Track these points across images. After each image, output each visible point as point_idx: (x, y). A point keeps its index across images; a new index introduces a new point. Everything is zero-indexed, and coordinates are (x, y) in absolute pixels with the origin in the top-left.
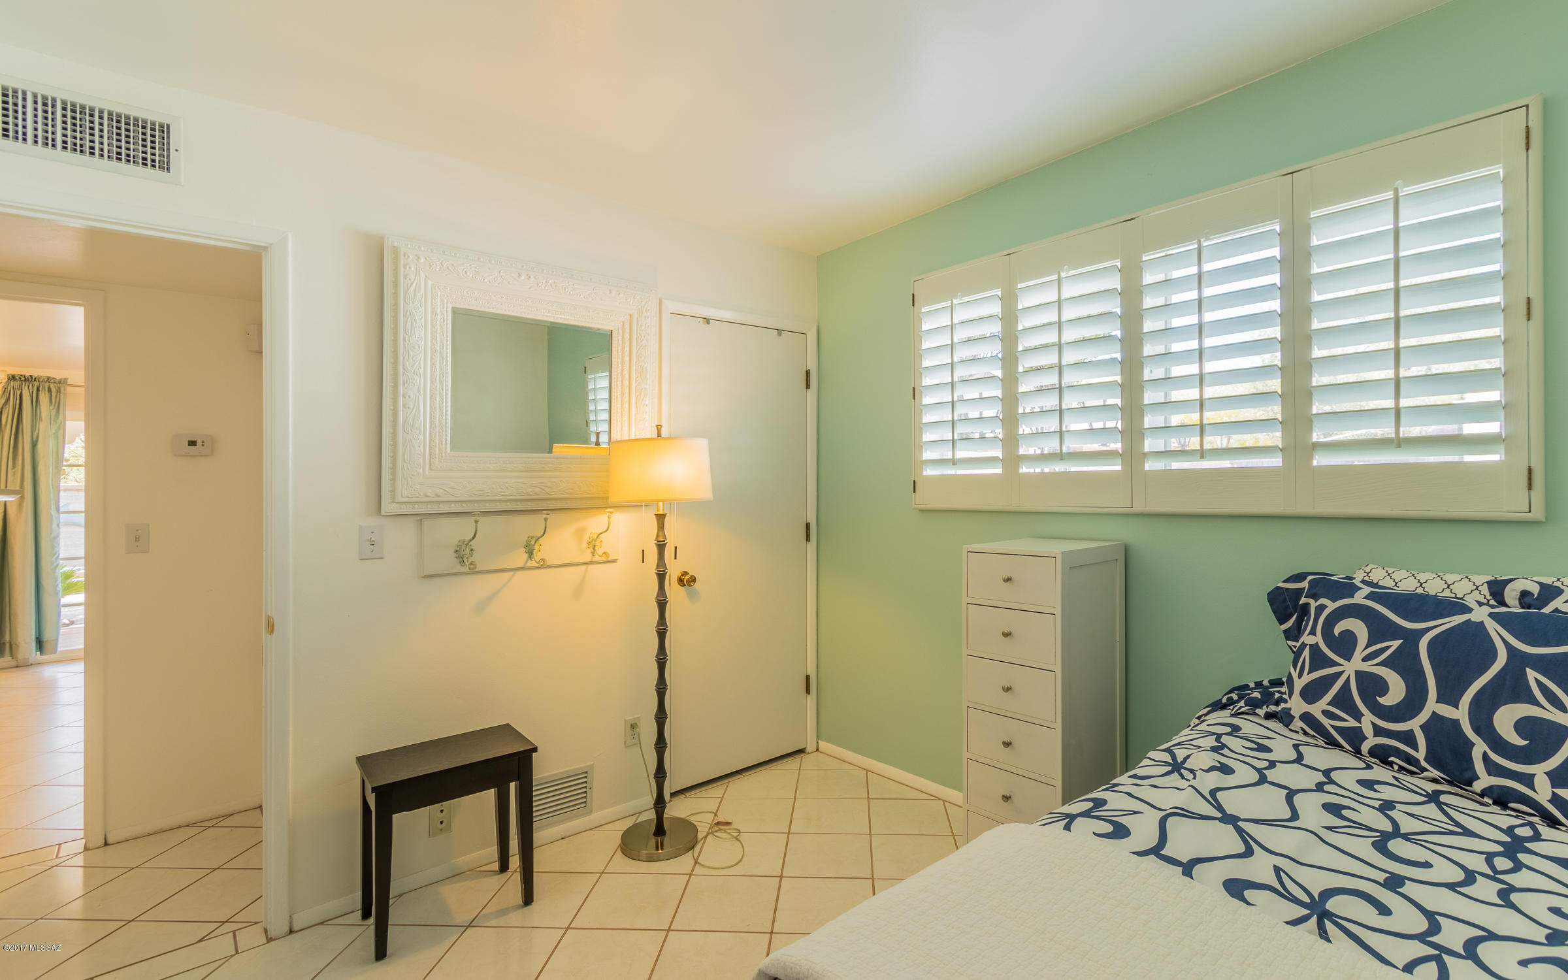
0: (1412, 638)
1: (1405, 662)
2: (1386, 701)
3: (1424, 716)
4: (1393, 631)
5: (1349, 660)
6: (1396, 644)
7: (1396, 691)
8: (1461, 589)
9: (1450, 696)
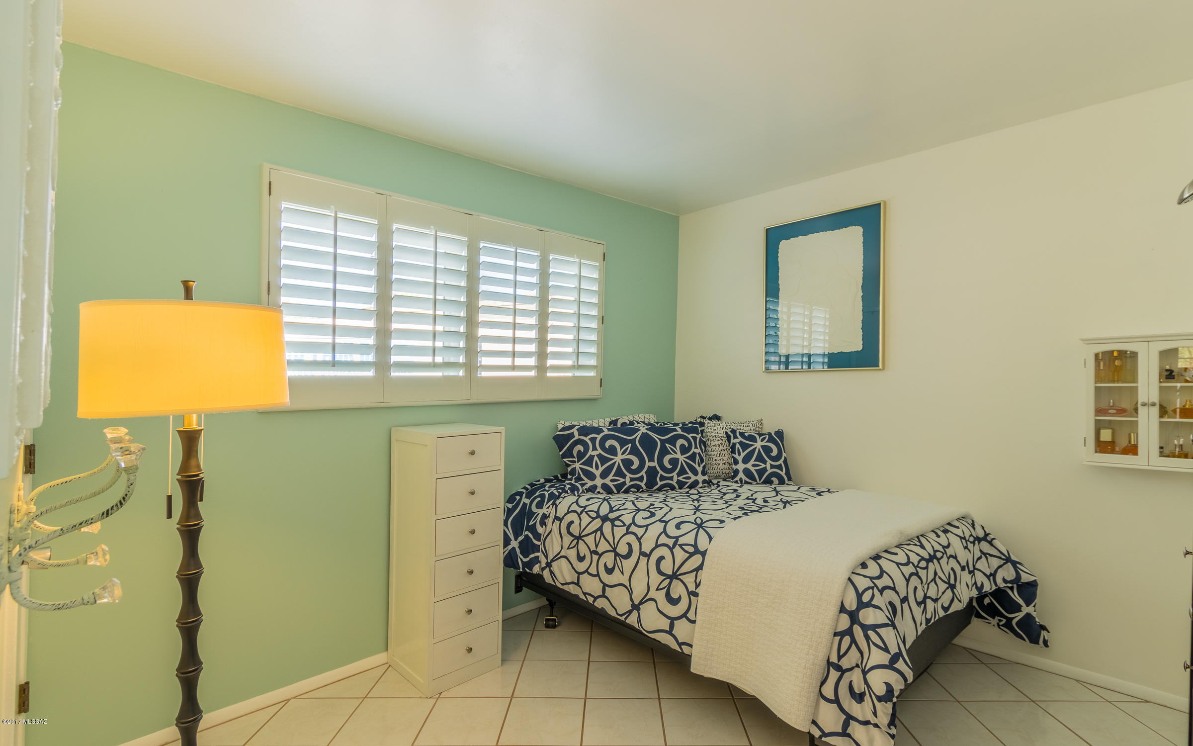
0: (633, 441)
1: (634, 451)
2: (634, 467)
3: (645, 469)
4: (628, 442)
5: (617, 456)
6: (630, 445)
7: (636, 463)
8: (602, 424)
9: (651, 459)
